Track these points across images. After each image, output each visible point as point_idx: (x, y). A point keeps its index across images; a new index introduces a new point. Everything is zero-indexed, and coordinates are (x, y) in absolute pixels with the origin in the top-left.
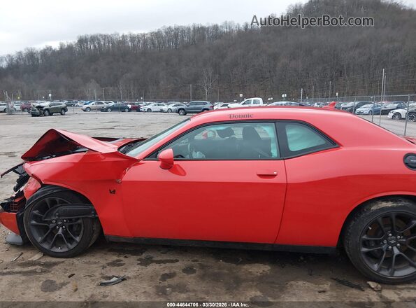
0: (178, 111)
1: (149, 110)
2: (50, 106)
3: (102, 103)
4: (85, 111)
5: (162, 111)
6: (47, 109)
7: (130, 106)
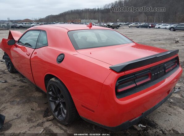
0: (170, 29)
1: (159, 28)
2: (113, 25)
3: (138, 24)
4: (129, 27)
5: (166, 28)
6: (111, 26)
7: (150, 25)
